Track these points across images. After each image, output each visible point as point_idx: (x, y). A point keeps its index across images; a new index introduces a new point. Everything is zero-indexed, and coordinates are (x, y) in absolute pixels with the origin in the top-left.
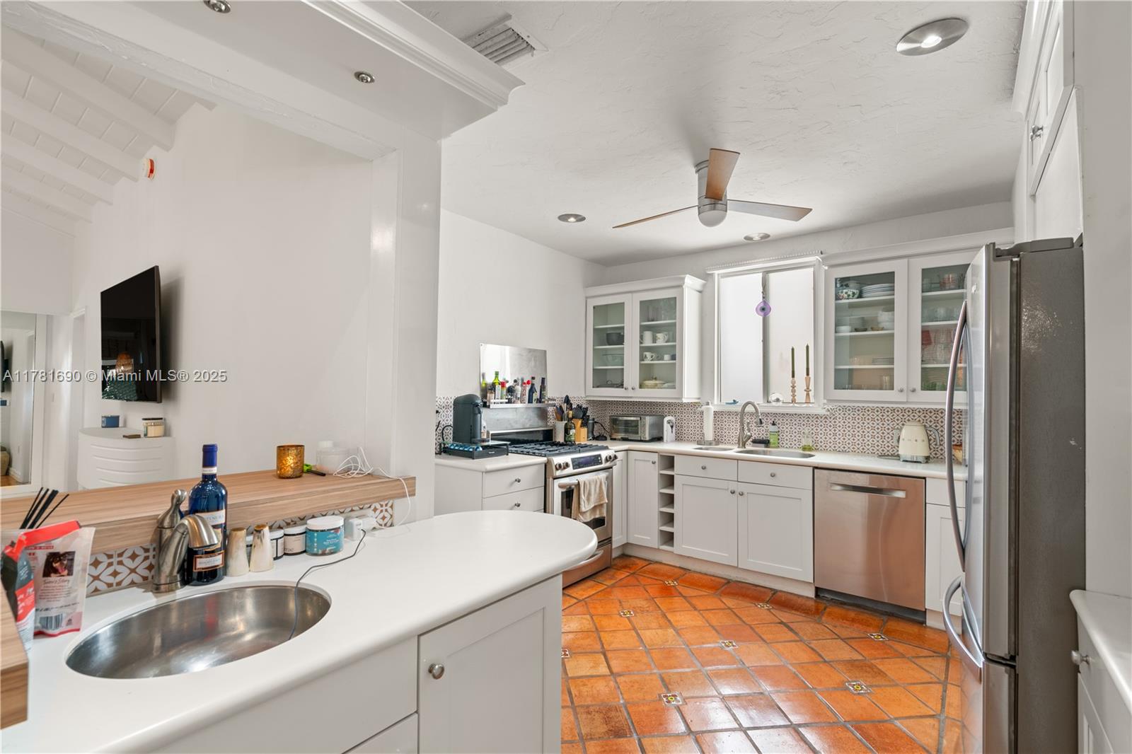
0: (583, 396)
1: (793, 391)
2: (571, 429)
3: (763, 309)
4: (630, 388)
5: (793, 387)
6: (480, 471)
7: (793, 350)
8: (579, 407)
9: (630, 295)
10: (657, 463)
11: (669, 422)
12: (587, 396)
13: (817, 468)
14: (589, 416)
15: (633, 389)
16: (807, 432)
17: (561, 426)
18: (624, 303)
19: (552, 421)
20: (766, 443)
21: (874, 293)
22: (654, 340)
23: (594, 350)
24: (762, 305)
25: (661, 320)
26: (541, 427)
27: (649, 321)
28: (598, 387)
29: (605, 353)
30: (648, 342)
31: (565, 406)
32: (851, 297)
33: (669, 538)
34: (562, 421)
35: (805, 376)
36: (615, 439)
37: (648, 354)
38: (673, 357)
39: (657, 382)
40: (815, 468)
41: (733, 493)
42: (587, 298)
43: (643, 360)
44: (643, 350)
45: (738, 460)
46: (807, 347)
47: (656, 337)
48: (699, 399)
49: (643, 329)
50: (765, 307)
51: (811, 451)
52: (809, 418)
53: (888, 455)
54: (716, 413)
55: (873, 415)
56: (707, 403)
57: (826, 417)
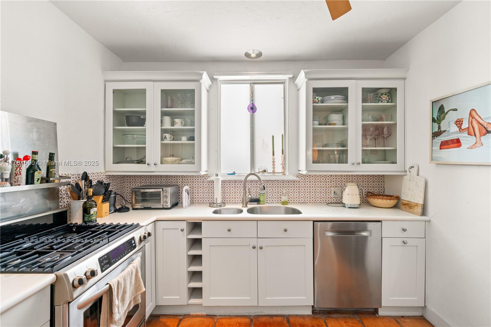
0: (103, 171)
1: (274, 165)
2: (91, 208)
3: (252, 108)
4: (152, 164)
5: (274, 162)
7: (273, 137)
8: (100, 183)
9: (152, 83)
10: (185, 231)
11: (186, 190)
12: (106, 172)
13: (316, 221)
15: (155, 165)
16: (284, 192)
17: (77, 206)
18: (145, 90)
19: (65, 200)
20: (257, 201)
21: (334, 101)
22: (173, 124)
23: (114, 129)
24: (251, 105)
25: (179, 108)
27: (167, 107)
28: (117, 163)
29: (124, 133)
30: (167, 126)
31: (82, 184)
32: (319, 102)
34: (79, 199)
36: (137, 209)
37: (168, 136)
38: (192, 138)
39: (176, 159)
40: (314, 221)
42: (106, 81)
43: (163, 141)
44: (164, 131)
45: (257, 221)
46: (282, 135)
47: (174, 121)
48: (206, 171)
49: (164, 114)
50: (253, 107)
51: (287, 204)
52: (283, 182)
53: (334, 203)
54: (223, 182)
55: (320, 179)
56: (217, 174)
57: (294, 181)
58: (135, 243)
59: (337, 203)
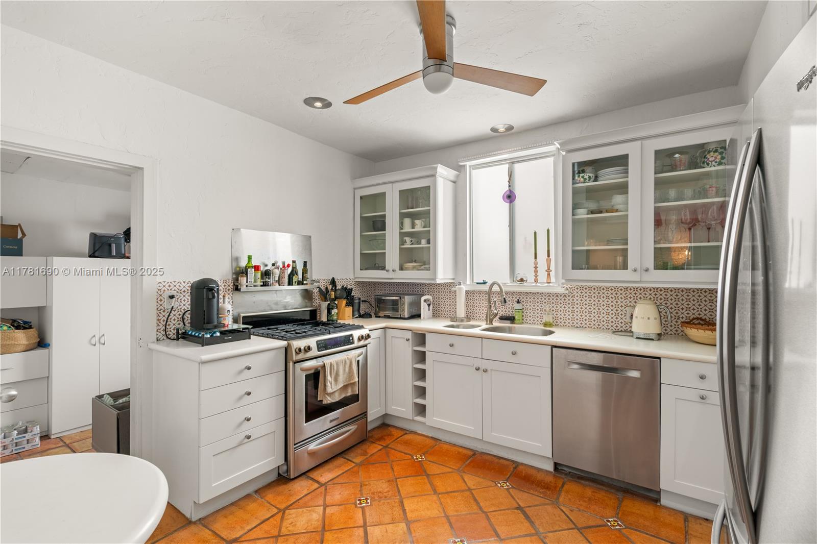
0: (352, 277)
1: (536, 272)
2: (333, 309)
3: (509, 197)
4: (391, 270)
5: (536, 268)
6: (197, 362)
7: (535, 233)
8: (344, 289)
9: (391, 184)
10: (411, 340)
11: (425, 301)
12: (355, 278)
13: (556, 347)
14: (353, 296)
15: (393, 271)
16: (548, 309)
17: (324, 305)
18: (385, 193)
19: (317, 300)
20: (511, 319)
21: (609, 177)
22: (413, 226)
23: (361, 235)
24: (508, 193)
25: (419, 208)
26: (306, 307)
27: (408, 209)
28: (366, 269)
29: (374, 238)
30: (407, 228)
31: (330, 287)
32: (587, 181)
33: (421, 410)
34: (326, 301)
35: (547, 257)
36: (379, 317)
37: (408, 239)
38: (429, 242)
39: (415, 264)
40: (553, 346)
41: (478, 369)
42: (355, 189)
43: (403, 245)
44: (403, 235)
45: (482, 338)
46: (548, 231)
47: (415, 223)
48: (453, 279)
49: (403, 216)
50: (511, 195)
51: (551, 327)
52: (549, 296)
53: (621, 331)
54: (467, 292)
55: (608, 293)
56: (460, 283)
57: (565, 296)
58: (353, 339)
59: (625, 331)
